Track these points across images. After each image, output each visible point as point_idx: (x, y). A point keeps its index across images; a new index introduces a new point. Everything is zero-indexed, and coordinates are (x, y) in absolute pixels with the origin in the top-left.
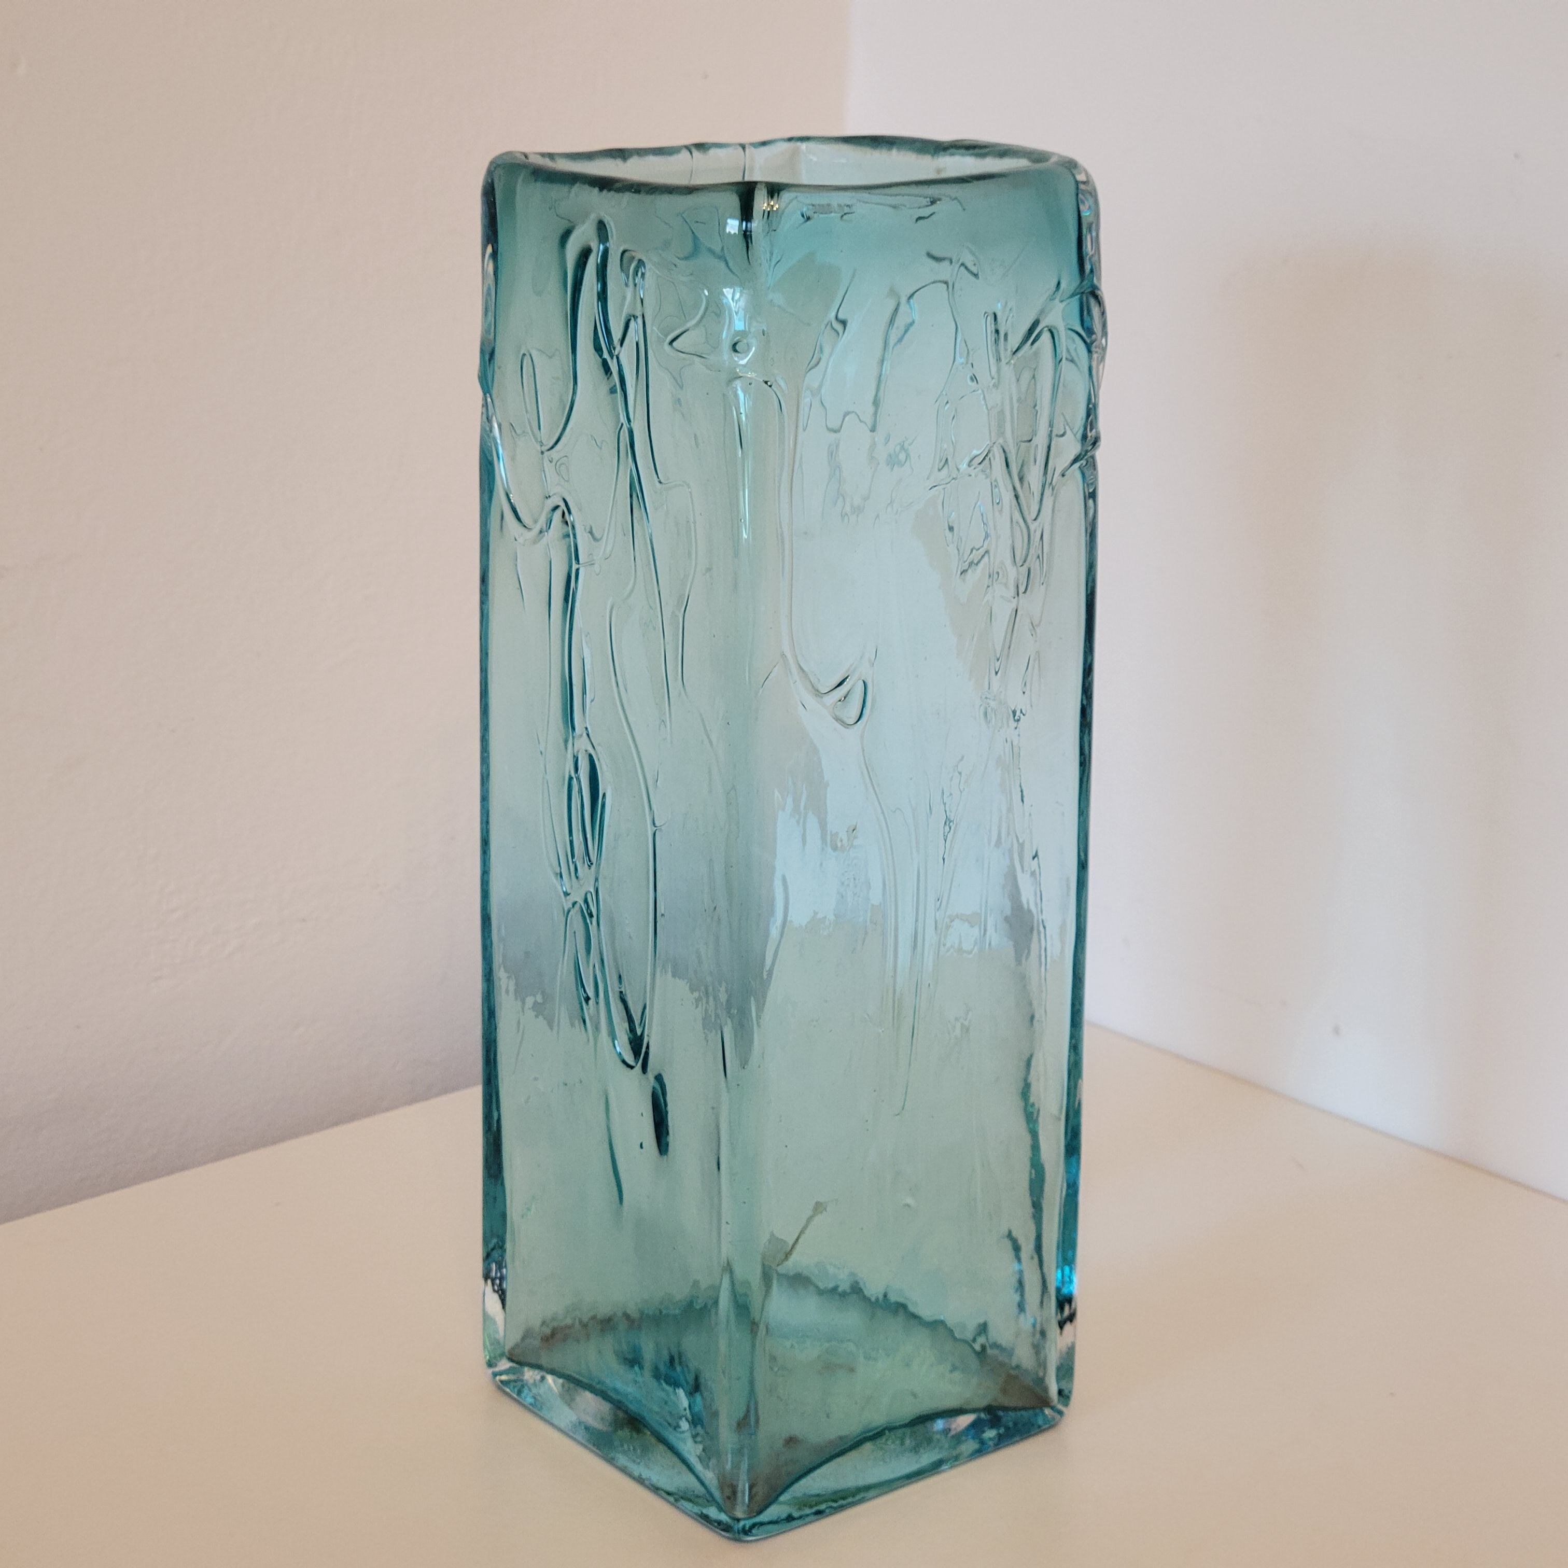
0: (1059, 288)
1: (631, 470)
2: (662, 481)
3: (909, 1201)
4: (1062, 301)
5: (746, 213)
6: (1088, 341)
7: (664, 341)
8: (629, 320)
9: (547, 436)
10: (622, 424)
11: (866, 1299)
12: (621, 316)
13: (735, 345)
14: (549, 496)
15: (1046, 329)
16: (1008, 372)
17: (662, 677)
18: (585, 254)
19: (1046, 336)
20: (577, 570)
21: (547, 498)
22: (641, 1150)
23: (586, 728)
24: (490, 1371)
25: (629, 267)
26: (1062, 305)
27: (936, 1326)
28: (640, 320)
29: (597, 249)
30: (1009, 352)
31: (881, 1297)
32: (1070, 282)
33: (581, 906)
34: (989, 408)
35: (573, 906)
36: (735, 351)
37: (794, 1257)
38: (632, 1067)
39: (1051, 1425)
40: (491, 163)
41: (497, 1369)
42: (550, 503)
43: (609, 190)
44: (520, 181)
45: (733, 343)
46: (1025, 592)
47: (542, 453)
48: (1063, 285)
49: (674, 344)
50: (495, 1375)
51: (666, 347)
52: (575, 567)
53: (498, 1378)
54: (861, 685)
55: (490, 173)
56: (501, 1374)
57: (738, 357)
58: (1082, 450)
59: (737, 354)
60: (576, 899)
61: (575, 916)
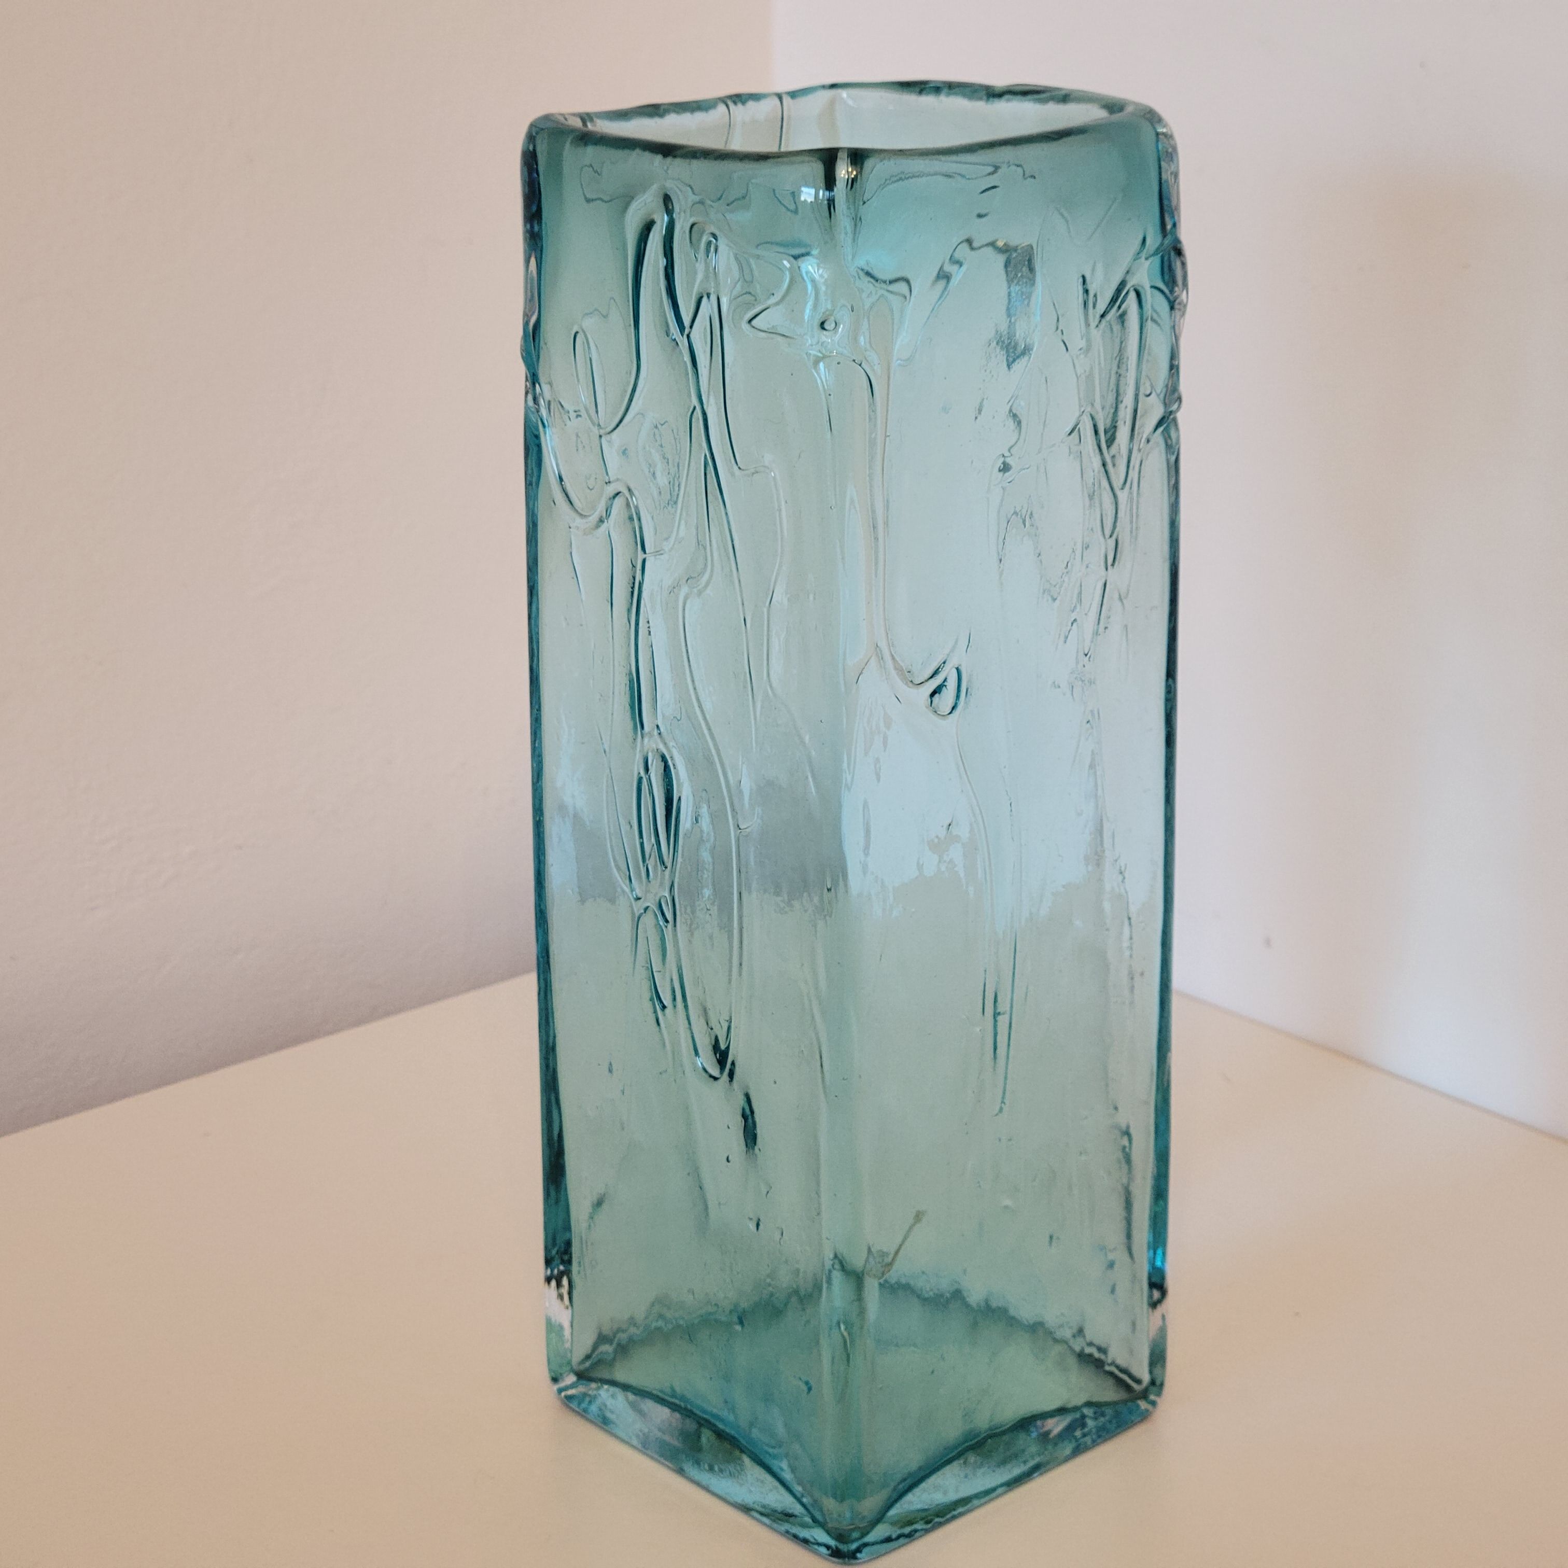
0: (1145, 246)
1: (706, 455)
2: (741, 467)
3: (1008, 1202)
4: (1147, 259)
5: (830, 182)
6: (1171, 298)
7: (742, 318)
8: (701, 297)
9: (607, 417)
10: (695, 408)
11: (967, 1305)
12: (691, 295)
13: (822, 324)
14: (609, 482)
15: (1132, 289)
16: (1096, 334)
17: (745, 673)
18: (648, 227)
19: (1132, 295)
20: (644, 561)
21: (606, 483)
22: (728, 1164)
23: (658, 726)
24: (556, 1387)
25: (700, 240)
26: (1148, 263)
27: (1036, 1328)
28: (713, 298)
29: (662, 221)
30: (1098, 316)
31: (983, 1304)
32: (1154, 241)
33: (653, 910)
34: (1078, 375)
35: (645, 912)
36: (823, 328)
37: (895, 1267)
38: (715, 1079)
39: (1145, 1416)
40: (532, 126)
41: (562, 1384)
42: (611, 490)
43: (675, 157)
44: (568, 145)
45: (821, 321)
46: (1113, 565)
47: (600, 436)
48: (1148, 242)
49: (754, 322)
50: (560, 1391)
51: (745, 326)
52: (641, 556)
53: (563, 1394)
54: (954, 673)
55: (531, 138)
56: (566, 1388)
57: (826, 336)
58: (1165, 412)
59: (825, 332)
60: (648, 904)
61: (648, 921)
